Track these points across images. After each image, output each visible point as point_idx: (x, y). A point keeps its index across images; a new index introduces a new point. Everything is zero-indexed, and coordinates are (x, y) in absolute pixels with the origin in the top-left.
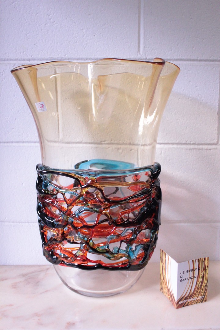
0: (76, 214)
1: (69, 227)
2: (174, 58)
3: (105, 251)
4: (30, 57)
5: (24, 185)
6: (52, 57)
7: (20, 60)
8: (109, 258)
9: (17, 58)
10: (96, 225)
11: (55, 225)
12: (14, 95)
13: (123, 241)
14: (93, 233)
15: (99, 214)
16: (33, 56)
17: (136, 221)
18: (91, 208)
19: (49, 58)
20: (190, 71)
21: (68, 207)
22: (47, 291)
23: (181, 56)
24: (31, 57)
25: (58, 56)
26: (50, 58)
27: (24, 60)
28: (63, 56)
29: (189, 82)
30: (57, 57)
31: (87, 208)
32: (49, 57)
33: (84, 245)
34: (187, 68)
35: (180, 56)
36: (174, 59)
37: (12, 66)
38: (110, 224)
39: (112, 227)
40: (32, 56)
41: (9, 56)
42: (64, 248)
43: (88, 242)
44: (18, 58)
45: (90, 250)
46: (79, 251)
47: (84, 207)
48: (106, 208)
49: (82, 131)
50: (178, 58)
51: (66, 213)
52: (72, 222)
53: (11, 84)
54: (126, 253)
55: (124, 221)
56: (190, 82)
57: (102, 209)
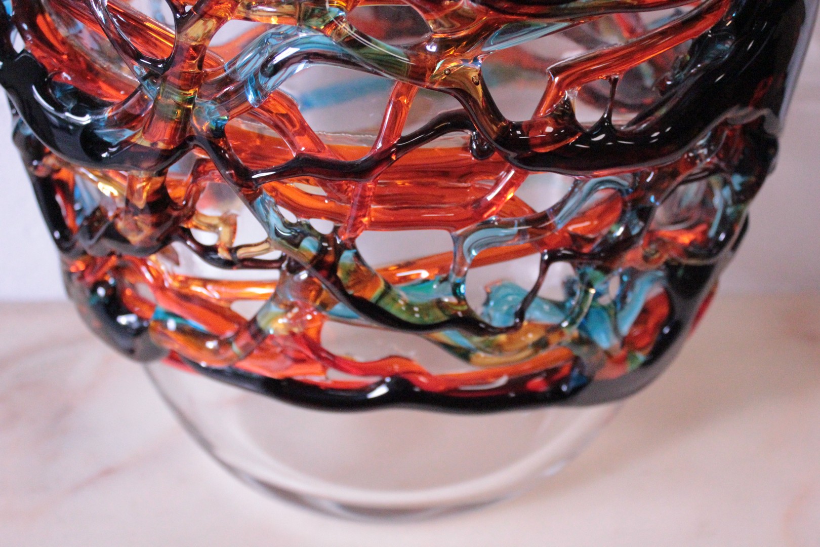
0: (241, 77)
1: (200, 161)
3: (440, 316)
8: (464, 354)
10: (381, 159)
11: (106, 146)
13: (554, 257)
14: (362, 206)
15: (407, 81)
17: (660, 125)
18: (351, 43)
21: (181, 24)
22: (108, 472)
31: (319, 38)
33: (304, 275)
38: (481, 154)
39: (494, 170)
42: (175, 277)
43: (330, 259)
45: (340, 308)
46: (275, 309)
47: (300, 30)
48: (459, 41)
51: (166, 69)
52: (219, 133)
54: (572, 323)
55: (577, 127)
57: (433, 49)
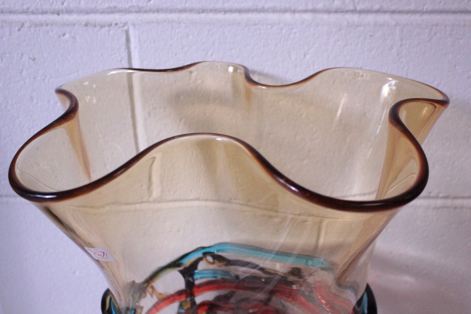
2: (425, 8)
4: (58, 6)
5: (77, 274)
6: (115, 7)
7: (33, 13)
9: (25, 7)
12: (32, 98)
16: (65, 4)
19: (108, 8)
20: (461, 39)
23: (445, 4)
24: (61, 6)
25: (130, 4)
26: (110, 8)
27: (44, 13)
28: (145, 4)
29: (455, 66)
30: (127, 6)
32: (107, 5)
34: (454, 32)
35: (442, 4)
36: (425, 10)
37: (17, 29)
40: (63, 4)
41: (3, 4)
44: (28, 9)
49: (199, 181)
50: (437, 7)
53: (21, 73)
56: (457, 67)
